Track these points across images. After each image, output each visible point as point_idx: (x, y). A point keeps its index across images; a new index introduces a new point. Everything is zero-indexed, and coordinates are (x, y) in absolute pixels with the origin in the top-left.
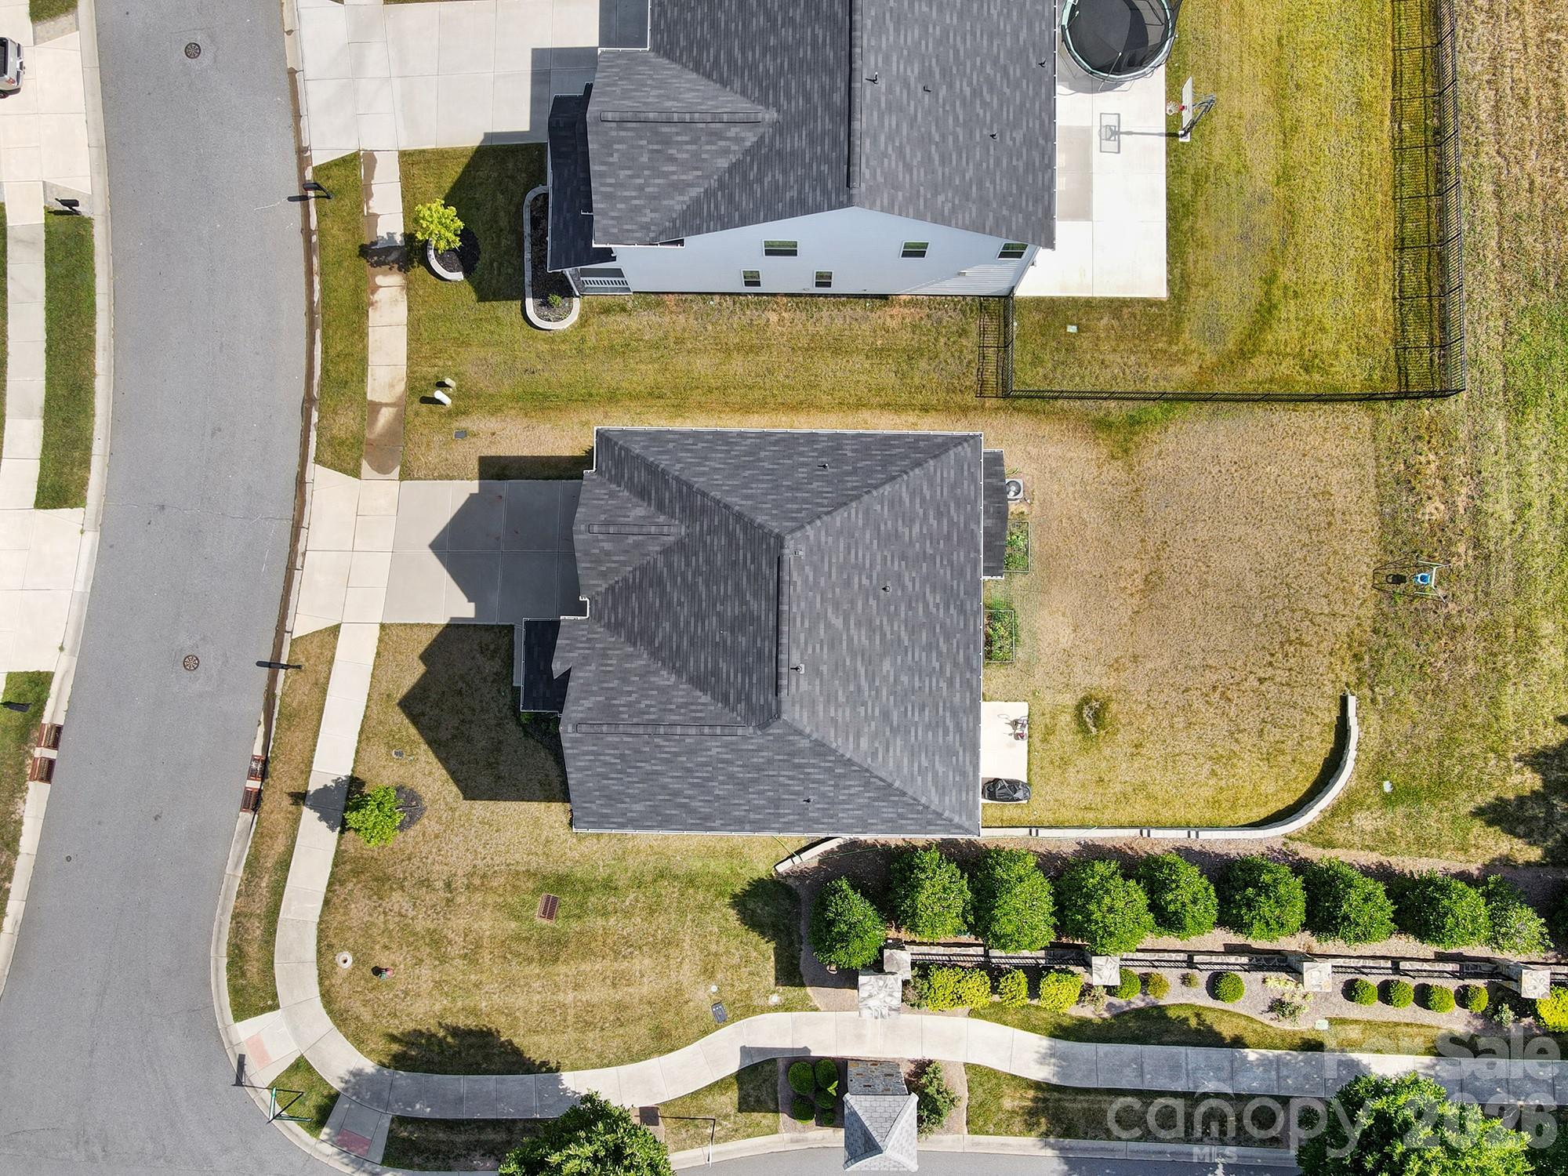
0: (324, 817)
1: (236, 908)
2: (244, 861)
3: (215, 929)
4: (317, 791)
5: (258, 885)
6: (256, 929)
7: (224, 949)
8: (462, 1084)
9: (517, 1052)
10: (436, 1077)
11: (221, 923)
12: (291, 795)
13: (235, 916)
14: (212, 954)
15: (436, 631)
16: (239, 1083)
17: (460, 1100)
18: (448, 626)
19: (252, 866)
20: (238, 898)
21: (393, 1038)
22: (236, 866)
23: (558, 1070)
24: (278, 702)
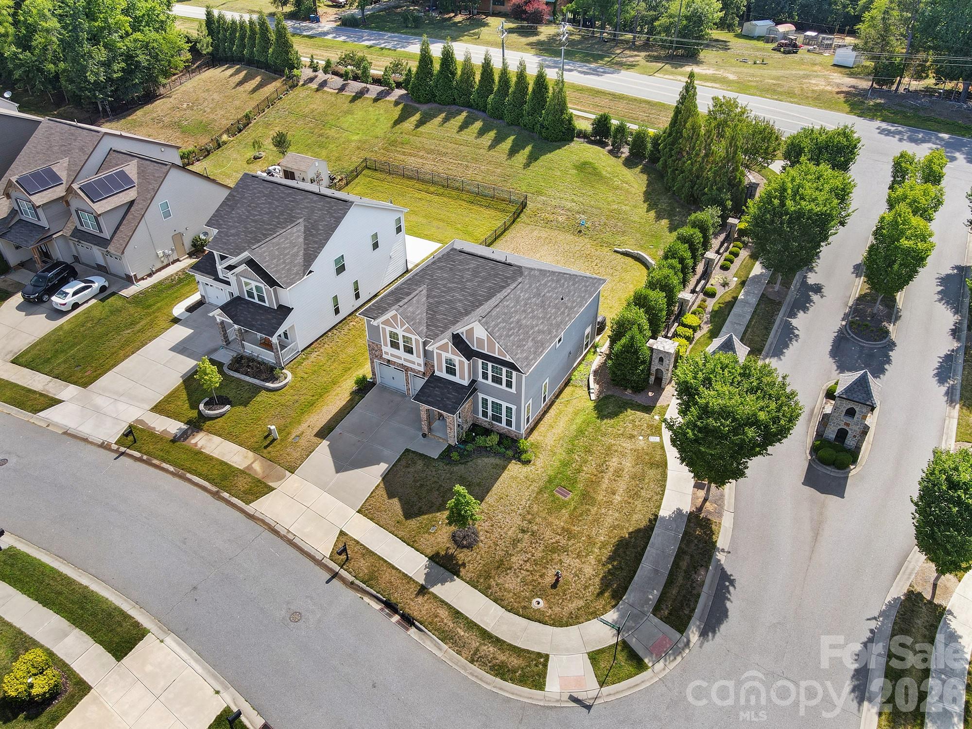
0: (443, 582)
1: (466, 659)
2: (440, 642)
3: (474, 679)
4: (425, 580)
5: (460, 637)
6: (489, 649)
7: (490, 677)
8: (646, 566)
9: (638, 531)
10: (636, 578)
11: (472, 674)
12: (417, 595)
13: (472, 661)
14: (489, 687)
15: (382, 485)
16: (589, 707)
17: (656, 571)
18: (383, 479)
19: (446, 636)
20: (461, 655)
21: (601, 594)
22: (440, 649)
23: (656, 516)
24: (357, 582)
